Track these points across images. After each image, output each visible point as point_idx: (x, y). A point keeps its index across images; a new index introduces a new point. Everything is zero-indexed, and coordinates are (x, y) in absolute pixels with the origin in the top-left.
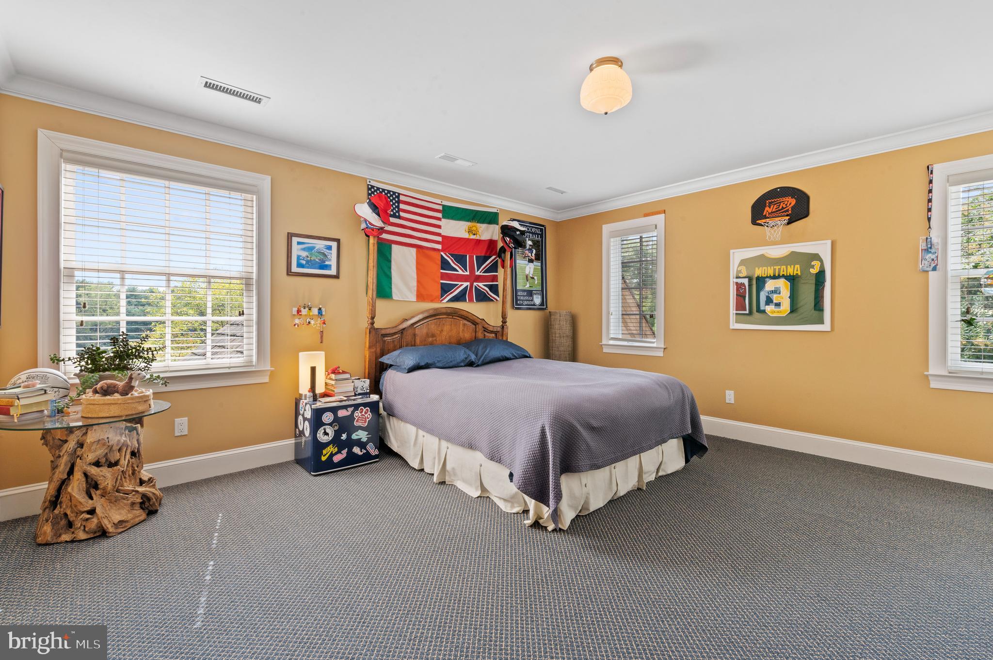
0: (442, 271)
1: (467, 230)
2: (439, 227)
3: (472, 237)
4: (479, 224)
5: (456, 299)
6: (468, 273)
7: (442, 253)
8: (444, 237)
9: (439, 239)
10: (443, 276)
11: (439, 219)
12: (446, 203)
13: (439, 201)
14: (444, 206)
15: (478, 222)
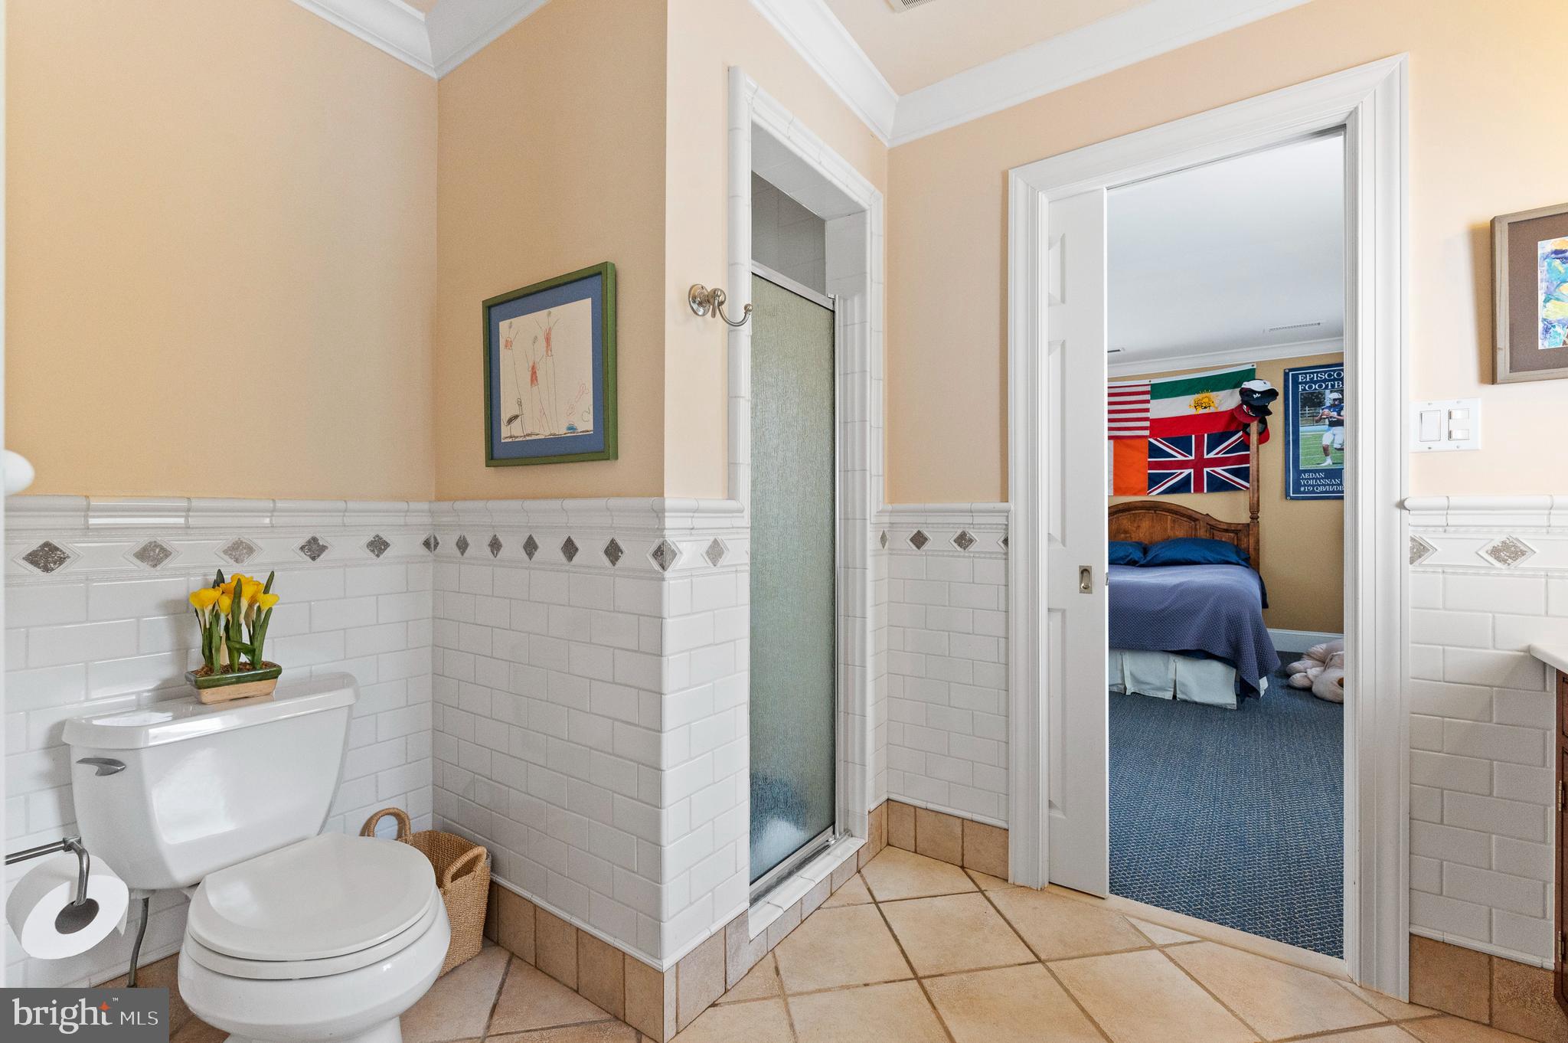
0: (1150, 460)
1: (1193, 405)
2: (1147, 410)
3: (1201, 411)
4: (1215, 393)
5: (1172, 490)
6: (1192, 458)
7: (1151, 440)
8: (1153, 421)
9: (1147, 424)
10: (1152, 466)
11: (1147, 402)
12: (1154, 381)
13: (1146, 382)
14: (1153, 386)
15: (1212, 391)
